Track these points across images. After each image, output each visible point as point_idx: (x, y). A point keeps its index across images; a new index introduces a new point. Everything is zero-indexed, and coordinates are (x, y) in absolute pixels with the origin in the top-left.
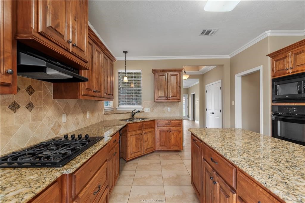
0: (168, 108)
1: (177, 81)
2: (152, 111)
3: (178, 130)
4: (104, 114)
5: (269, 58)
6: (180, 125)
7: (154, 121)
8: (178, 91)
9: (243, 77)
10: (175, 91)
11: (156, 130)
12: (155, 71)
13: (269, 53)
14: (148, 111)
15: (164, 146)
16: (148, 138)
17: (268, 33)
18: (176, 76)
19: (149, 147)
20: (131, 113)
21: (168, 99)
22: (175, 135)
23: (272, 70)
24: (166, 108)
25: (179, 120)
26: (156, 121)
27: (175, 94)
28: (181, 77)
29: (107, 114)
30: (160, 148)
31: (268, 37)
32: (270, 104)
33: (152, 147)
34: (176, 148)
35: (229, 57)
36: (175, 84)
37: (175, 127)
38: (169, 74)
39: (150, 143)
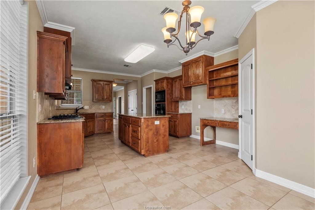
0: (103, 106)
1: (109, 88)
2: (91, 108)
3: (110, 119)
4: (56, 109)
5: (155, 82)
6: (111, 116)
7: (94, 114)
8: (110, 95)
9: (147, 89)
10: (108, 95)
11: (95, 120)
12: (93, 81)
13: (154, 80)
14: (87, 108)
15: (101, 130)
16: (90, 125)
17: (154, 71)
18: (108, 86)
19: (91, 131)
20: (75, 109)
21: (103, 100)
22: (108, 122)
23: (156, 88)
24: (101, 106)
25: (111, 113)
26: (95, 114)
27: (108, 97)
28: (112, 86)
29: (58, 109)
30: (98, 131)
31: (154, 72)
32: (155, 103)
33: (93, 131)
34: (109, 131)
35: (140, 77)
36: (108, 90)
37: (109, 117)
38: (104, 83)
39: (92, 128)
